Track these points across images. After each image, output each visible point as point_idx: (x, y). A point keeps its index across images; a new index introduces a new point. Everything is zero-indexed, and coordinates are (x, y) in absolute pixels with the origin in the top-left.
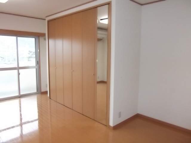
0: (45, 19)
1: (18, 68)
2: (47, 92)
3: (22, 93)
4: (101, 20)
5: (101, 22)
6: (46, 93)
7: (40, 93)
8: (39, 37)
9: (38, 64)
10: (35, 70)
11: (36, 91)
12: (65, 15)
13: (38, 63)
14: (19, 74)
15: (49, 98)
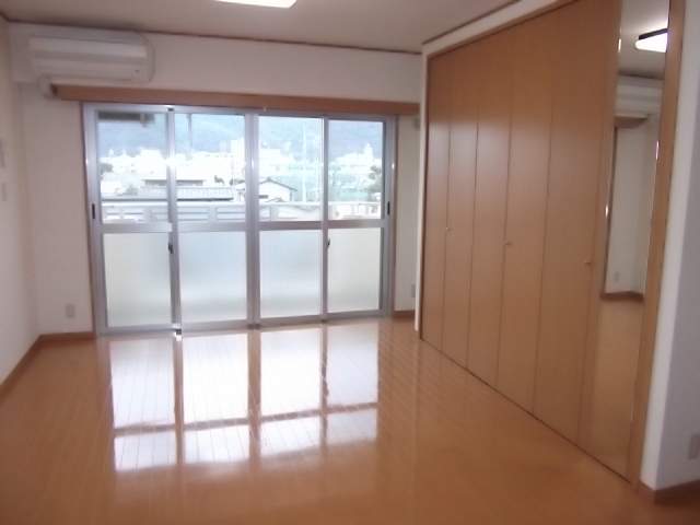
0: (419, 53)
1: (327, 224)
2: (413, 313)
3: (331, 310)
4: (642, 37)
5: (642, 45)
6: (409, 315)
7: (391, 314)
8: (397, 120)
9: (389, 212)
10: (377, 232)
11: (374, 305)
12: (493, 29)
13: (390, 209)
14: (327, 244)
15: (417, 335)
